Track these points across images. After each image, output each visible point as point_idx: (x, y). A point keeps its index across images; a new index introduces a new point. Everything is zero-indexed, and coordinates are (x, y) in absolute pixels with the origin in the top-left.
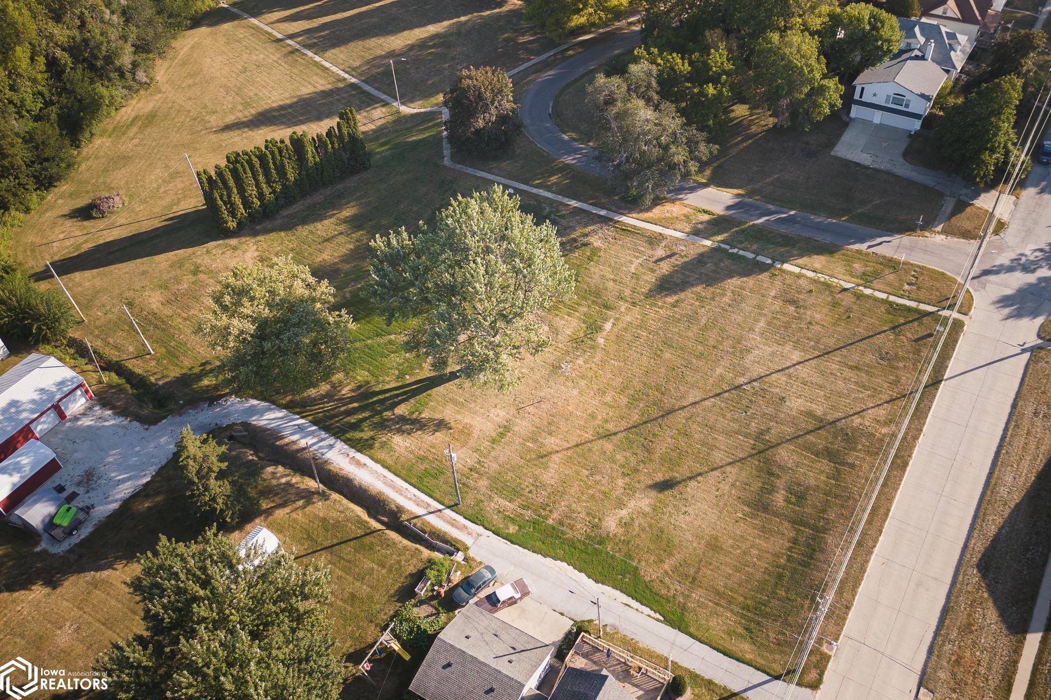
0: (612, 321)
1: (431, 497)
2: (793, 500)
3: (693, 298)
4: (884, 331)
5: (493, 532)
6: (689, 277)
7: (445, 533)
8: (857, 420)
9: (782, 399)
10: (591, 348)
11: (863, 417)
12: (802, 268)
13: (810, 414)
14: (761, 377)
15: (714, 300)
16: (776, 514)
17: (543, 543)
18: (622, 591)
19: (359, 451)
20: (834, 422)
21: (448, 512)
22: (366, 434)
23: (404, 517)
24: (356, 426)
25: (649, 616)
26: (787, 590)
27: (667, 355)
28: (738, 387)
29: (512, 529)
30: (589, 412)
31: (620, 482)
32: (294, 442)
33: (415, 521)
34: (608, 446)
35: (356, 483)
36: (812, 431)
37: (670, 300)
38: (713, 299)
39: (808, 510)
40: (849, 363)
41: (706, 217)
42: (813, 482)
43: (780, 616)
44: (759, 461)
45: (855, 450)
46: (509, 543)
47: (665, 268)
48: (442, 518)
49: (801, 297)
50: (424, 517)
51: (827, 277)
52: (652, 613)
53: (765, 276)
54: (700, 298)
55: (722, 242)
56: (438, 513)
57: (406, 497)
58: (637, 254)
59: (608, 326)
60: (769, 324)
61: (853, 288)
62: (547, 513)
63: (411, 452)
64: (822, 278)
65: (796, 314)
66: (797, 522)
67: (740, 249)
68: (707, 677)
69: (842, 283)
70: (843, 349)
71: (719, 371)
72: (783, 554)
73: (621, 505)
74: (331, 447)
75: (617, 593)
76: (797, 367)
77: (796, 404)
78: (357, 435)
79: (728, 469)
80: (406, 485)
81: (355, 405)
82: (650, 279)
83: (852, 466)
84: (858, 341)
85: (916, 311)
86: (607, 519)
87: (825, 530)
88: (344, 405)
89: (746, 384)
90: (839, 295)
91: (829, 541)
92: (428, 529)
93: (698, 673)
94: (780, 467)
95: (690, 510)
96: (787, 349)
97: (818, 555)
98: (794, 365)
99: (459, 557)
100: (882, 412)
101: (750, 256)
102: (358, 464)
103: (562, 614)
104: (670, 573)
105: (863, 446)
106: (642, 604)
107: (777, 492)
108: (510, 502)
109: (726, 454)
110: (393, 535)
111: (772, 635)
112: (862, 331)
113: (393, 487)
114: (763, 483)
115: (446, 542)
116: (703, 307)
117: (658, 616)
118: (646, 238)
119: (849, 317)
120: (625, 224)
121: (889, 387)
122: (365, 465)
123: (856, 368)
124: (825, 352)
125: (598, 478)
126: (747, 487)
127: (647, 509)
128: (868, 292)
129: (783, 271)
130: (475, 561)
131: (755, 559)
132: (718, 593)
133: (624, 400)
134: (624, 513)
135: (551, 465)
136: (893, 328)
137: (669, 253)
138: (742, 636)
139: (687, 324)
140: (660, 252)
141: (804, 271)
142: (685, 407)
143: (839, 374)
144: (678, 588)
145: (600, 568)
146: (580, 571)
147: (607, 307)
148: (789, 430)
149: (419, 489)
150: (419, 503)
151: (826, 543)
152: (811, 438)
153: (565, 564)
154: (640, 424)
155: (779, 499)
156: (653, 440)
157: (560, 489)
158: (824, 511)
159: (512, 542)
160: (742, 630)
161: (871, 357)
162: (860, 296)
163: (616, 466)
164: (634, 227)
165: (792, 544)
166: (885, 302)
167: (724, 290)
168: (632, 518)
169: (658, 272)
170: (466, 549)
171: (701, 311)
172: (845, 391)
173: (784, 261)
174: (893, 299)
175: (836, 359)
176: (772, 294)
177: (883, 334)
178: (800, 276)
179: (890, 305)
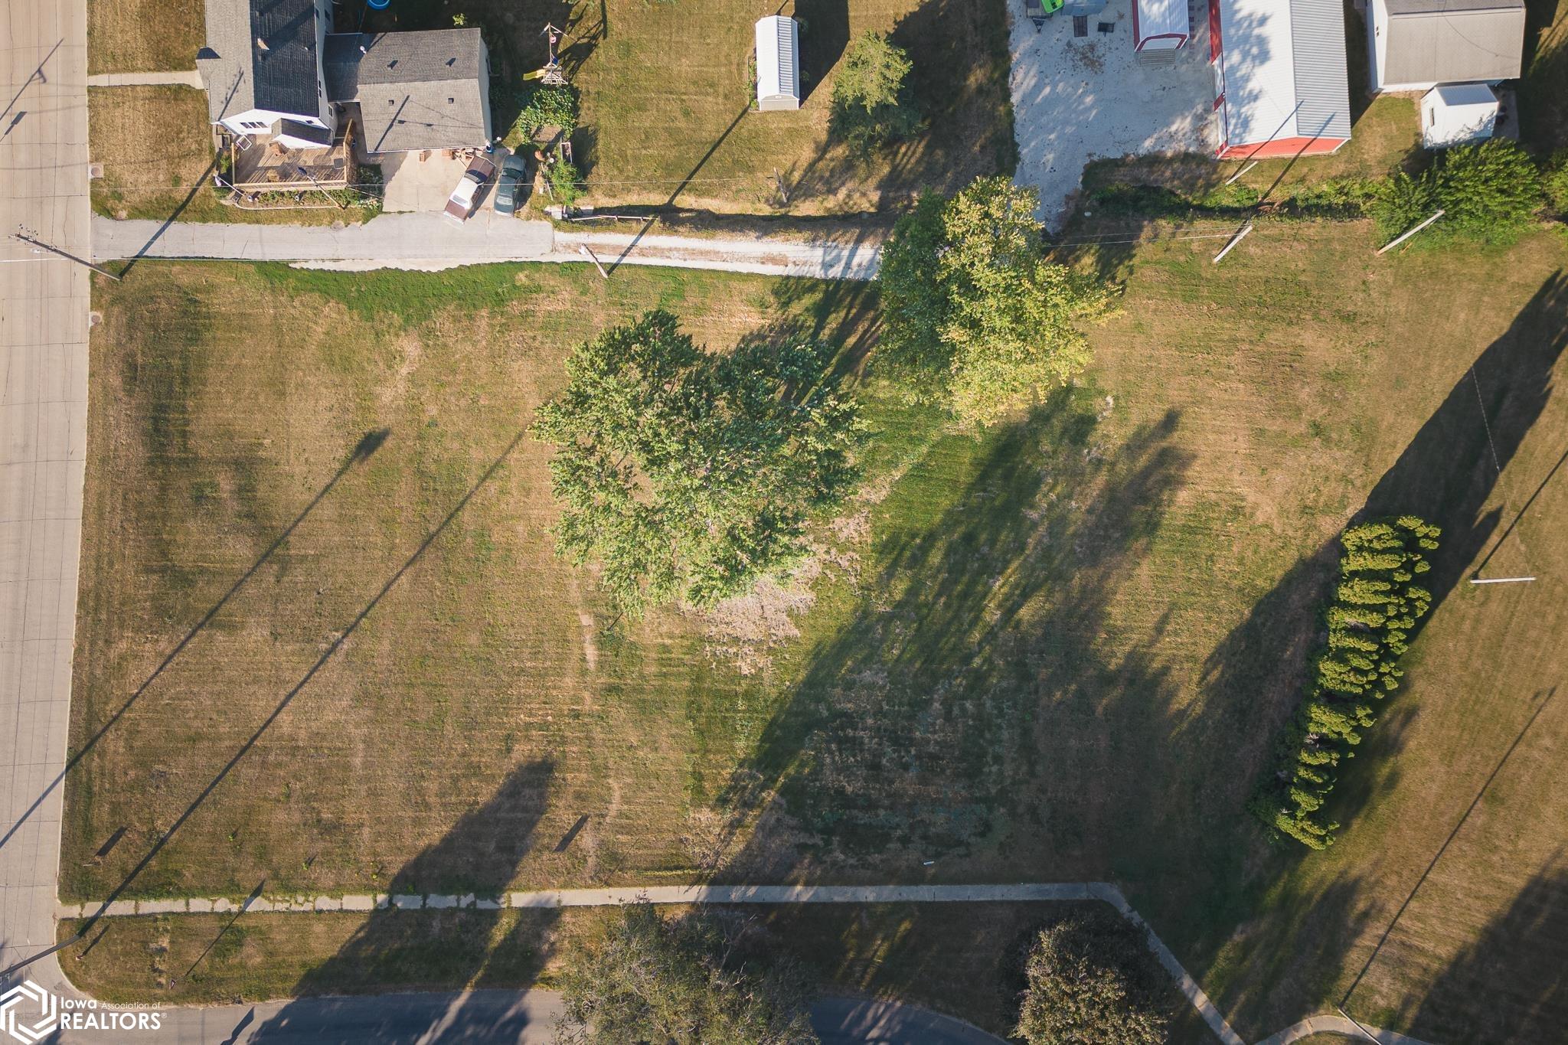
0: (592, 666)
1: (648, 267)
2: (208, 491)
3: (487, 767)
4: (173, 830)
5: (540, 263)
6: (513, 809)
7: (595, 231)
8: (165, 645)
9: (275, 636)
10: (593, 600)
11: (160, 654)
12: (341, 910)
13: (231, 628)
14: (321, 662)
15: (451, 777)
16: (221, 461)
17: (475, 282)
18: (352, 273)
19: (788, 277)
20: (195, 631)
21: (614, 259)
22: (796, 309)
23: (657, 224)
24: (821, 312)
25: (306, 261)
26: (169, 367)
27: (474, 639)
28: (347, 630)
29: (522, 278)
31: (433, 410)
33: (643, 225)
34: (476, 454)
35: (753, 234)
36: (221, 603)
37: (521, 752)
38: (455, 780)
39: (183, 483)
40: (206, 743)
41: (552, 966)
42: (192, 525)
43: (164, 332)
44: (272, 527)
45: (153, 598)
46: (514, 260)
47: (562, 813)
48: (614, 248)
49: (320, 846)
50: (634, 237)
51: (295, 907)
52: (305, 265)
53: (394, 863)
54: (474, 770)
55: (493, 916)
56: (623, 251)
57: (677, 249)
58: (624, 821)
59: (591, 652)
60: (347, 767)
61: (248, 903)
62: (494, 322)
63: (721, 312)
64: (301, 904)
65: (315, 805)
66: (190, 462)
67: (458, 909)
68: (210, 224)
69: (268, 906)
70: (224, 765)
71: (386, 646)
72: (194, 412)
73: (412, 378)
74: (827, 266)
75: (355, 267)
76: (278, 703)
77: (255, 634)
78: (808, 300)
79: (308, 498)
80: (690, 264)
81: (852, 340)
82: (575, 778)
83: (149, 570)
84: (206, 793)
85: (137, 894)
86: (419, 351)
87: (151, 462)
88: (866, 332)
89: (339, 642)
90: (263, 874)
91: (141, 448)
92: (619, 224)
93: (222, 224)
94: (241, 530)
95: (329, 415)
96: (303, 731)
97: (149, 425)
98: (283, 704)
99: (557, 212)
100: (134, 677)
101: (435, 901)
102: (774, 260)
103: (401, 212)
104: (311, 324)
105: (144, 609)
106: (322, 270)
107: (231, 492)
108: (549, 312)
109: (319, 518)
110: (657, 199)
111: (164, 305)
112: (207, 816)
113: (703, 253)
114: (254, 498)
115: (586, 223)
116: (464, 755)
117: (297, 266)
118: (628, 864)
119: (234, 835)
120: (682, 881)
121: (138, 725)
122: (763, 263)
123: (195, 739)
124: (248, 752)
126: (272, 483)
127: (378, 389)
128: (222, 905)
129: (369, 889)
130: (535, 218)
131: (223, 390)
132: (248, 329)
133: (497, 536)
134: (404, 371)
135: (533, 387)
136: (163, 841)
137: (571, 847)
138: (197, 290)
139: (473, 712)
140: (587, 840)
141: (336, 904)
142: (408, 565)
143: (215, 717)
144: (292, 311)
145: (392, 287)
146: (412, 271)
147: (612, 689)
148: (251, 590)
149: (670, 268)
150: (656, 251)
151: (144, 445)
152: (216, 592)
153: (434, 270)
154: (458, 510)
155: (226, 484)
156: (424, 493)
157: (500, 362)
158: (163, 489)
159: (510, 262)
160: (200, 297)
161: (178, 768)
162: (231, 888)
163: (451, 429)
164: (661, 882)
165: (187, 429)
166: (188, 893)
167: (444, 805)
168: (390, 367)
169: (570, 797)
170: (557, 225)
171: (461, 746)
172: (196, 690)
173: (377, 912)
174: (178, 906)
175: (227, 743)
176: (366, 831)
177: (174, 822)
178: (336, 891)
179: (179, 889)
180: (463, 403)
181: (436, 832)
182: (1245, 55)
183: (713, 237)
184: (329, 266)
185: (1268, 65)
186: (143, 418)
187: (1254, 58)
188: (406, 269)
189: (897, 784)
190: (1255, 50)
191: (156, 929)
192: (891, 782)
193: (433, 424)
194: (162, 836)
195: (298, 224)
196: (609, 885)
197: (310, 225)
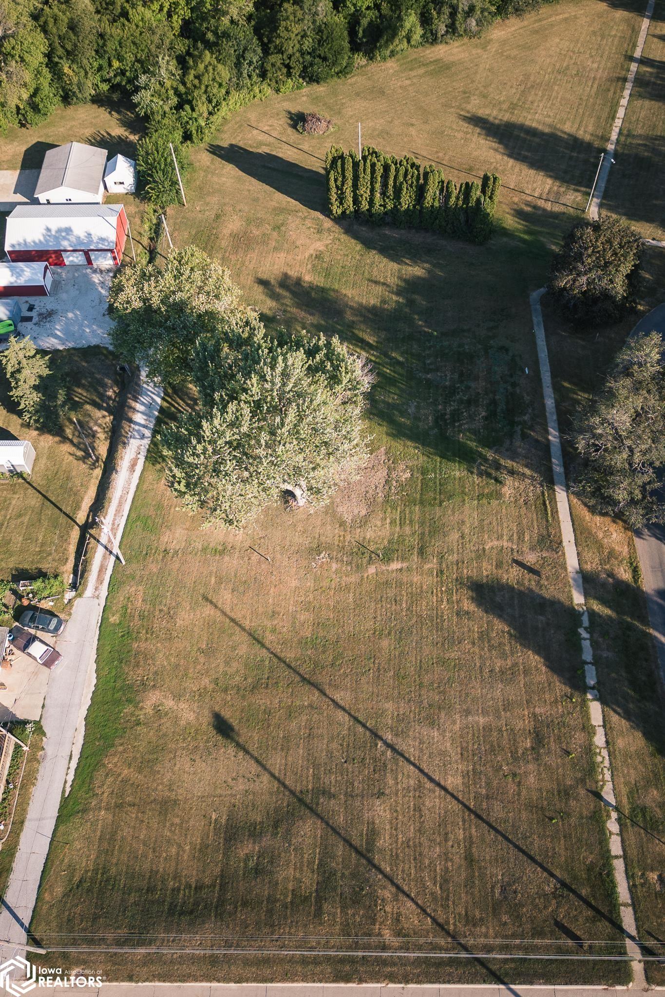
0: (405, 565)
1: (122, 538)
2: (251, 864)
4: (552, 875)
5: (105, 606)
9: (380, 794)
10: (357, 566)
11: (396, 899)
12: (604, 726)
13: (373, 833)
16: (226, 853)
18: (83, 745)
20: (374, 866)
21: (112, 559)
23: (92, 531)
25: (66, 782)
27: (385, 643)
29: (114, 619)
30: (277, 609)
31: (206, 681)
32: (134, 410)
33: (92, 540)
35: (114, 475)
36: (351, 845)
37: (468, 605)
38: (491, 648)
40: (474, 850)
42: (280, 876)
43: (102, 909)
45: (344, 908)
46: (99, 624)
47: (512, 576)
48: (104, 558)
49: (553, 746)
50: (99, 546)
51: (607, 763)
52: (69, 783)
55: (592, 614)
56: (107, 553)
58: (515, 537)
59: (395, 566)
60: (488, 729)
61: (608, 804)
62: (144, 638)
64: (603, 758)
65: (520, 752)
67: (591, 639)
68: (14, 865)
70: (493, 833)
71: (389, 706)
72: (180, 881)
73: (177, 697)
74: (141, 437)
75: (80, 741)
76: (437, 789)
79: (266, 778)
83: (319, 913)
85: (614, 906)
86: (157, 692)
87: (220, 916)
89: (385, 743)
90: (582, 792)
91: (207, 926)
92: (88, 556)
93: (17, 855)
94: (288, 831)
96: (460, 767)
97: (185, 919)
98: (438, 784)
99: (69, 595)
101: (587, 655)
102: (133, 466)
103: (43, 706)
104: (120, 779)
107: (254, 843)
109: (283, 768)
110: (75, 533)
111: (78, 910)
112: (536, 845)
113: (120, 504)
114: (262, 823)
115: (82, 576)
116: (474, 643)
117: (68, 790)
118: (545, 533)
119: (551, 819)
120: (553, 500)
122: (133, 472)
123: (470, 859)
124: (479, 812)
126: (250, 808)
127: (183, 723)
130: (71, 609)
131: (164, 855)
132: (113, 834)
133: (307, 633)
134: (171, 703)
135: (198, 611)
136: (564, 884)
137: (537, 567)
139: (440, 639)
140: (531, 558)
142: (325, 694)
143: (450, 843)
144: (106, 795)
146: (92, 699)
147: (422, 552)
148: (340, 820)
150: (111, 533)
151: (203, 922)
152: (340, 850)
153: (94, 681)
154: (285, 662)
155: (247, 848)
158: (245, 904)
159: (100, 627)
160: (76, 879)
161: (498, 873)
162: (597, 819)
163: (221, 669)
164: (555, 512)
165: (193, 886)
166: (606, 856)
167: (512, 654)
168: (166, 714)
169: (500, 571)
170: (80, 595)
171: (467, 645)
172: (427, 862)
173: (602, 700)
174: (619, 866)
175: (473, 830)
176: (538, 710)
177: (545, 874)
178: (588, 730)
179: (604, 865)
180: (202, 660)
181: (534, 659)
182: (65, 238)
183: (110, 499)
184: (74, 764)
185: (73, 228)
186: (178, 925)
187: (68, 234)
188: (90, 702)
189: (480, 391)
190: (64, 234)
191: (642, 885)
192: (478, 393)
193: (216, 681)
194: (558, 886)
195: (33, 789)
196: (561, 542)
197: (36, 779)
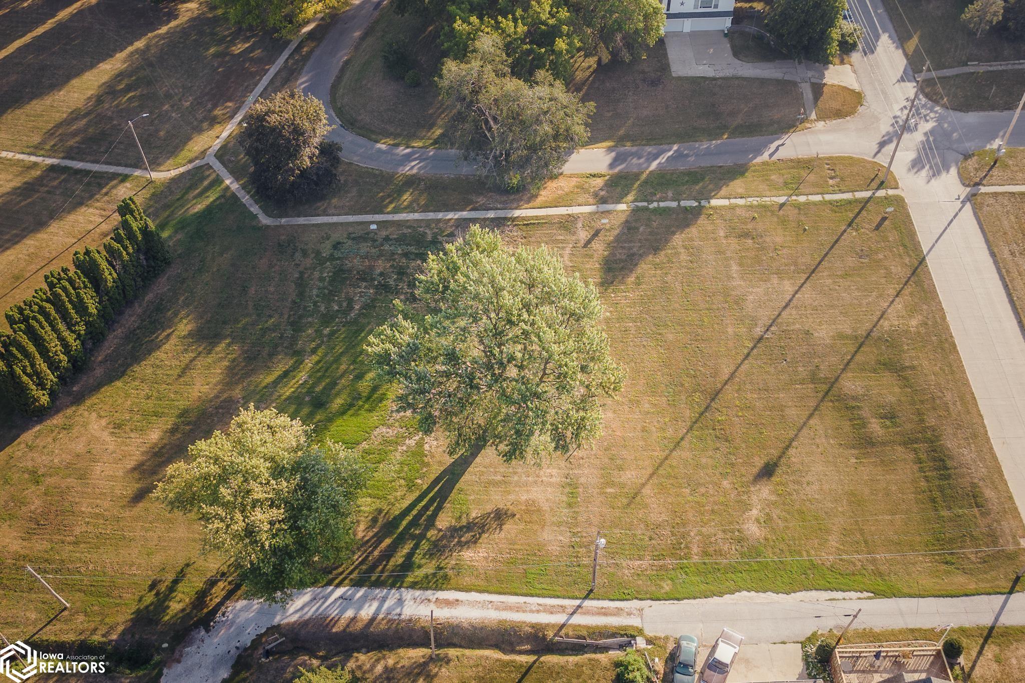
1: (558, 597)
4: (845, 231)
7: (605, 627)
8: (885, 324)
9: (808, 333)
11: (888, 319)
12: (729, 198)
18: (817, 589)
19: (436, 589)
20: (869, 334)
21: (588, 603)
22: (429, 568)
23: (550, 634)
24: (408, 565)
25: (859, 599)
26: (950, 508)
27: (670, 337)
28: (761, 339)
29: (667, 586)
31: (726, 483)
32: (354, 619)
33: (563, 633)
34: (686, 454)
35: (465, 625)
36: (856, 352)
38: (671, 262)
40: (838, 273)
41: (600, 182)
42: (893, 399)
45: (904, 352)
48: (588, 613)
49: (750, 227)
50: (570, 622)
51: (758, 199)
52: (859, 594)
53: (702, 220)
54: (658, 266)
55: (636, 200)
56: (580, 610)
57: (532, 611)
58: (561, 245)
60: (741, 265)
61: (788, 200)
63: (494, 560)
64: (755, 201)
65: (757, 246)
66: (907, 442)
67: (658, 201)
71: (730, 331)
72: (918, 477)
73: (747, 506)
74: (400, 602)
75: (814, 594)
77: (823, 333)
78: (420, 573)
80: (521, 599)
81: (388, 541)
83: (913, 368)
86: (745, 527)
88: (375, 548)
89: (765, 332)
90: (781, 212)
92: (585, 633)
96: (775, 282)
99: (641, 643)
100: (899, 305)
101: (674, 204)
102: (448, 603)
103: (784, 642)
105: (908, 345)
106: (844, 591)
107: (870, 423)
110: (551, 660)
112: (826, 239)
113: (508, 608)
114: (851, 420)
115: (613, 635)
116: (667, 273)
117: (866, 594)
118: (557, 225)
119: (805, 230)
122: (457, 600)
124: (810, 271)
125: (703, 490)
126: (840, 430)
128: (802, 199)
130: (660, 638)
132: (895, 542)
133: (663, 400)
135: (648, 501)
136: (850, 225)
137: (592, 232)
141: (733, 201)
142: (727, 381)
144: (860, 557)
146: (765, 592)
148: (837, 360)
149: (539, 596)
150: (551, 610)
151: (948, 449)
152: (860, 358)
153: (745, 593)
156: (722, 427)
159: (678, 599)
160: (945, 567)
161: (851, 261)
162: (799, 207)
163: (710, 471)
164: (536, 217)
165: (919, 465)
166: (824, 203)
168: (767, 514)
169: (596, 255)
170: (640, 632)
184: (839, 595)
191: (838, 187)
196: (568, 215)
